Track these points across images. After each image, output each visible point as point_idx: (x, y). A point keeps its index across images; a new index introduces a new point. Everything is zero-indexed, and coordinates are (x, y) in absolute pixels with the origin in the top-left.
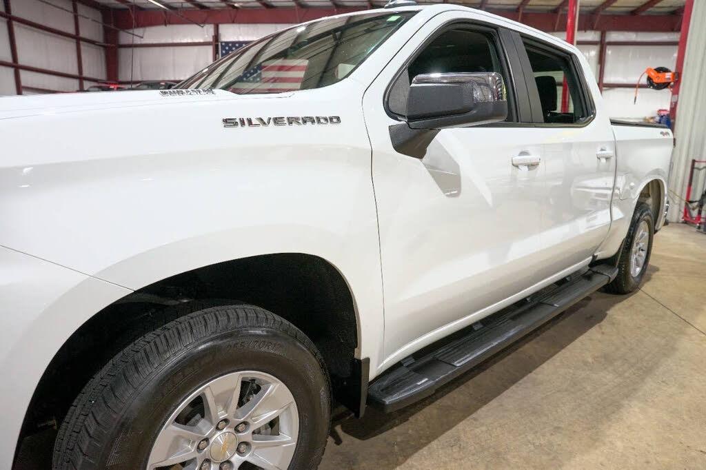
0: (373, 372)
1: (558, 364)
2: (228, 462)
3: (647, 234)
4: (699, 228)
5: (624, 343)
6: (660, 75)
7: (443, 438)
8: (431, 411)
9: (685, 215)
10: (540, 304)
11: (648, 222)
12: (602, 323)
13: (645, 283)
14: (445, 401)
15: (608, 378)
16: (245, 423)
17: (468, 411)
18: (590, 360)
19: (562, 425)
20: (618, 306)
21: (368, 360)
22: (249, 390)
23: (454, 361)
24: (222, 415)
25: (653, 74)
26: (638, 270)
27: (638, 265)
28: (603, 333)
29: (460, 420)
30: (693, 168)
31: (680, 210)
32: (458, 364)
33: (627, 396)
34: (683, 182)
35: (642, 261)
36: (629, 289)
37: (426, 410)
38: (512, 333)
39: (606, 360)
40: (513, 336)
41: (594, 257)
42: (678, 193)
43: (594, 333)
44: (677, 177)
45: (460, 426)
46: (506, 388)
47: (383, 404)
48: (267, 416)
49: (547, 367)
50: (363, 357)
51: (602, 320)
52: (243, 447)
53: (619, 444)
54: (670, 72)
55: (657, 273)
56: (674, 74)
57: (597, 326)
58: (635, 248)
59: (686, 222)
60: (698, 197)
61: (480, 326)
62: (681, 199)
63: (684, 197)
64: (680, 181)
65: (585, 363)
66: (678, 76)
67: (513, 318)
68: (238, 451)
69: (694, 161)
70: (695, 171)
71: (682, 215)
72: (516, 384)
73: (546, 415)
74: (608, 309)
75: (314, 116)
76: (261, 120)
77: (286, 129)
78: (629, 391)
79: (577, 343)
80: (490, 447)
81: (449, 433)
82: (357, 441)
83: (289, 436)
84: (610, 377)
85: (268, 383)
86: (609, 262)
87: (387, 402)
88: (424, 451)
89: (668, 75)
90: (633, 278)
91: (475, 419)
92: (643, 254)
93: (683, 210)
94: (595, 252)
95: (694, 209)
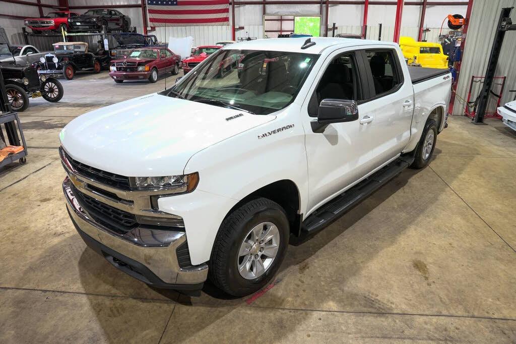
0: (304, 218)
1: (380, 209)
2: (257, 255)
3: (433, 136)
4: (473, 120)
5: (414, 198)
6: (456, 20)
7: (329, 244)
8: (323, 232)
9: (466, 111)
10: (373, 181)
11: (434, 129)
12: (405, 187)
13: (431, 161)
14: (329, 228)
15: (403, 215)
16: (263, 241)
17: (339, 232)
18: (396, 207)
19: (380, 237)
20: (414, 177)
21: (302, 214)
22: (265, 228)
23: (334, 211)
24: (257, 238)
25: (452, 19)
26: (427, 155)
27: (427, 152)
28: (404, 192)
29: (336, 236)
30: (472, 81)
31: (463, 108)
32: (336, 213)
33: (410, 223)
34: (466, 89)
35: (429, 151)
36: (422, 166)
37: (321, 233)
38: (359, 197)
39: (404, 206)
40: (359, 198)
41: (401, 153)
42: (463, 97)
43: (400, 192)
44: (463, 87)
45: (337, 239)
46: (356, 221)
47: (308, 231)
48: (269, 238)
49: (375, 211)
50: (301, 213)
51: (405, 185)
52: (262, 249)
53: (403, 243)
54: (463, 18)
55: (440, 155)
56: (465, 20)
57: (402, 188)
58: (426, 143)
59: (466, 115)
60: (474, 100)
61: (344, 194)
62: (464, 100)
63: (466, 100)
64: (464, 89)
65: (394, 208)
66: (467, 21)
67: (359, 189)
68: (260, 251)
69: (473, 77)
70: (474, 83)
71: (464, 111)
72: (361, 220)
73: (373, 233)
74: (409, 178)
75: (285, 126)
76: (269, 133)
77: (277, 134)
78: (411, 221)
79: (391, 198)
80: (349, 247)
81: (332, 242)
82: (293, 247)
83: (276, 244)
84: (404, 214)
85: (270, 226)
86: (410, 154)
87: (309, 230)
88: (322, 249)
89: (461, 20)
90: (424, 160)
91: (343, 236)
92: (431, 146)
93: (465, 108)
94: (403, 150)
95: (471, 107)
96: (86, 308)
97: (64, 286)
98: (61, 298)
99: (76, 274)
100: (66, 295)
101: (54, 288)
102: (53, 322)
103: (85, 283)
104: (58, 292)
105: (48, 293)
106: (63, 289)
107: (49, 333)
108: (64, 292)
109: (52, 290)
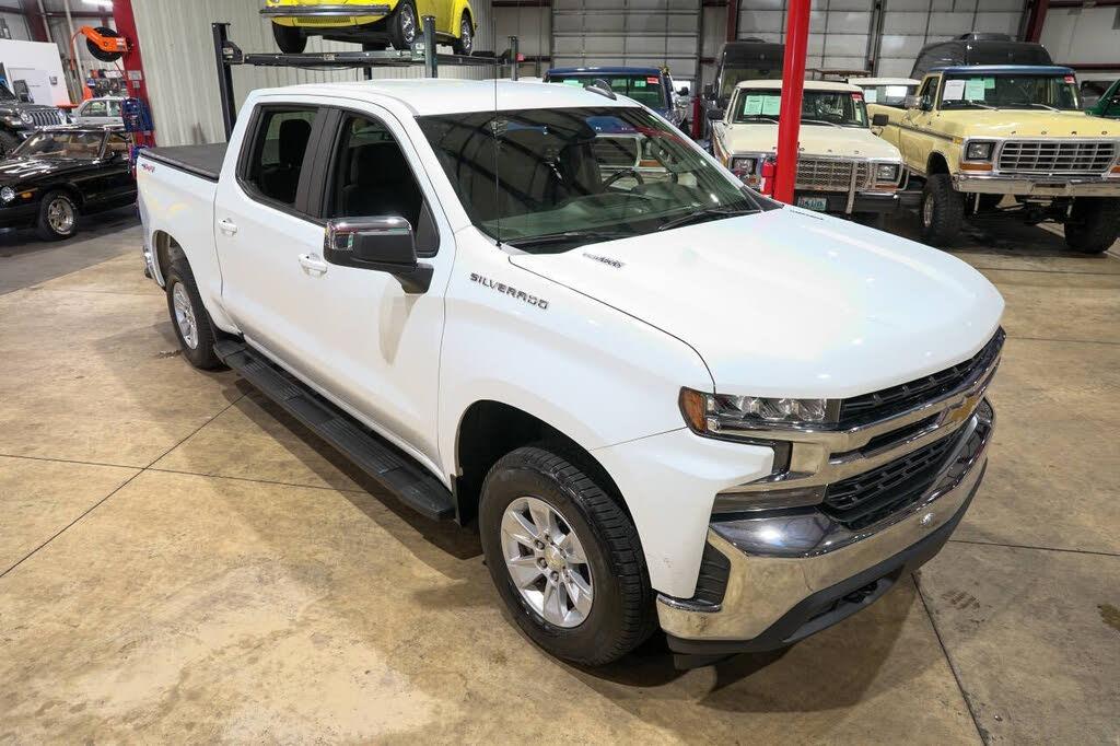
6: (107, 39)
25: (96, 37)
89: (120, 41)
96: (983, 644)
97: (946, 703)
98: (984, 695)
99: (898, 695)
100: (970, 689)
101: (962, 719)
102: (1047, 681)
103: (917, 668)
104: (969, 706)
105: (984, 726)
106: (957, 700)
107: (1074, 677)
108: (964, 694)
109: (971, 721)
